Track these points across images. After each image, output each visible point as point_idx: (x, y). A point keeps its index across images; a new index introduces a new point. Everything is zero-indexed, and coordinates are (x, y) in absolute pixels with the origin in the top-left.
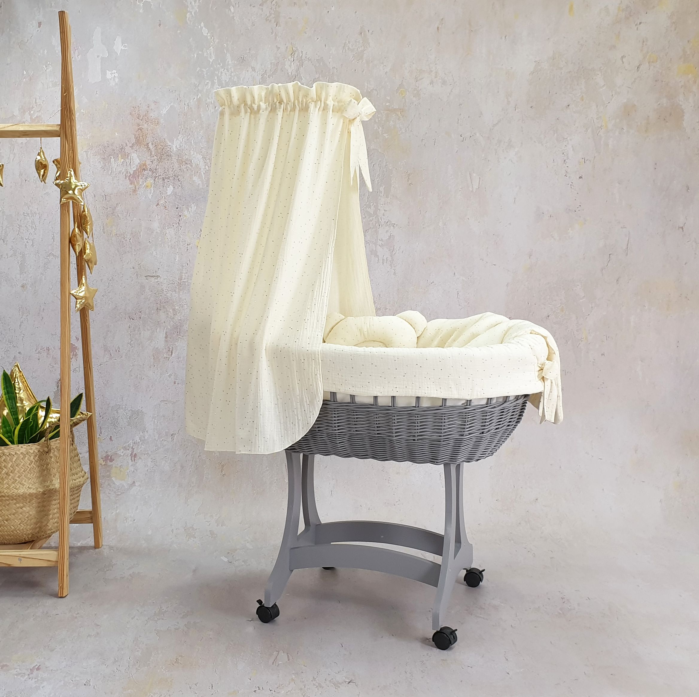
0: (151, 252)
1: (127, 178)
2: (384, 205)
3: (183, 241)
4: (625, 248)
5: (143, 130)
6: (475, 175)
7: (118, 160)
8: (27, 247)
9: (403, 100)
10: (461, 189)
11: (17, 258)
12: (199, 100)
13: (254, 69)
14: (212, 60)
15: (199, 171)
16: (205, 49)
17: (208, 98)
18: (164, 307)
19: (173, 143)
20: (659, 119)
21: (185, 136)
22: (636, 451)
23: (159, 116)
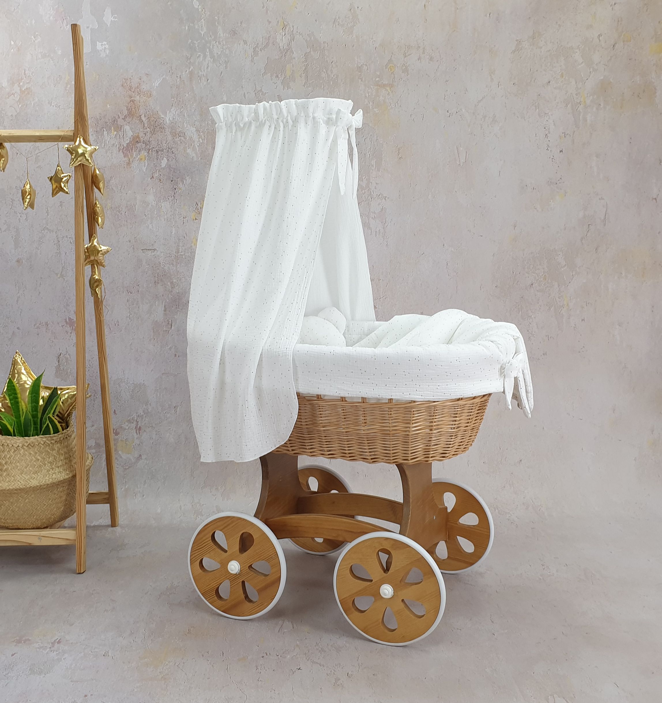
0: (147, 225)
1: (121, 151)
2: (375, 179)
3: (179, 214)
4: (603, 218)
5: (135, 102)
6: (462, 149)
7: (111, 133)
8: (21, 221)
9: (392, 75)
10: (448, 163)
11: (11, 232)
12: (191, 73)
13: (245, 42)
14: (204, 32)
15: (193, 144)
16: (196, 21)
17: (200, 71)
18: (161, 280)
19: (166, 115)
20: (633, 95)
21: (178, 108)
22: (614, 410)
23: (151, 89)
